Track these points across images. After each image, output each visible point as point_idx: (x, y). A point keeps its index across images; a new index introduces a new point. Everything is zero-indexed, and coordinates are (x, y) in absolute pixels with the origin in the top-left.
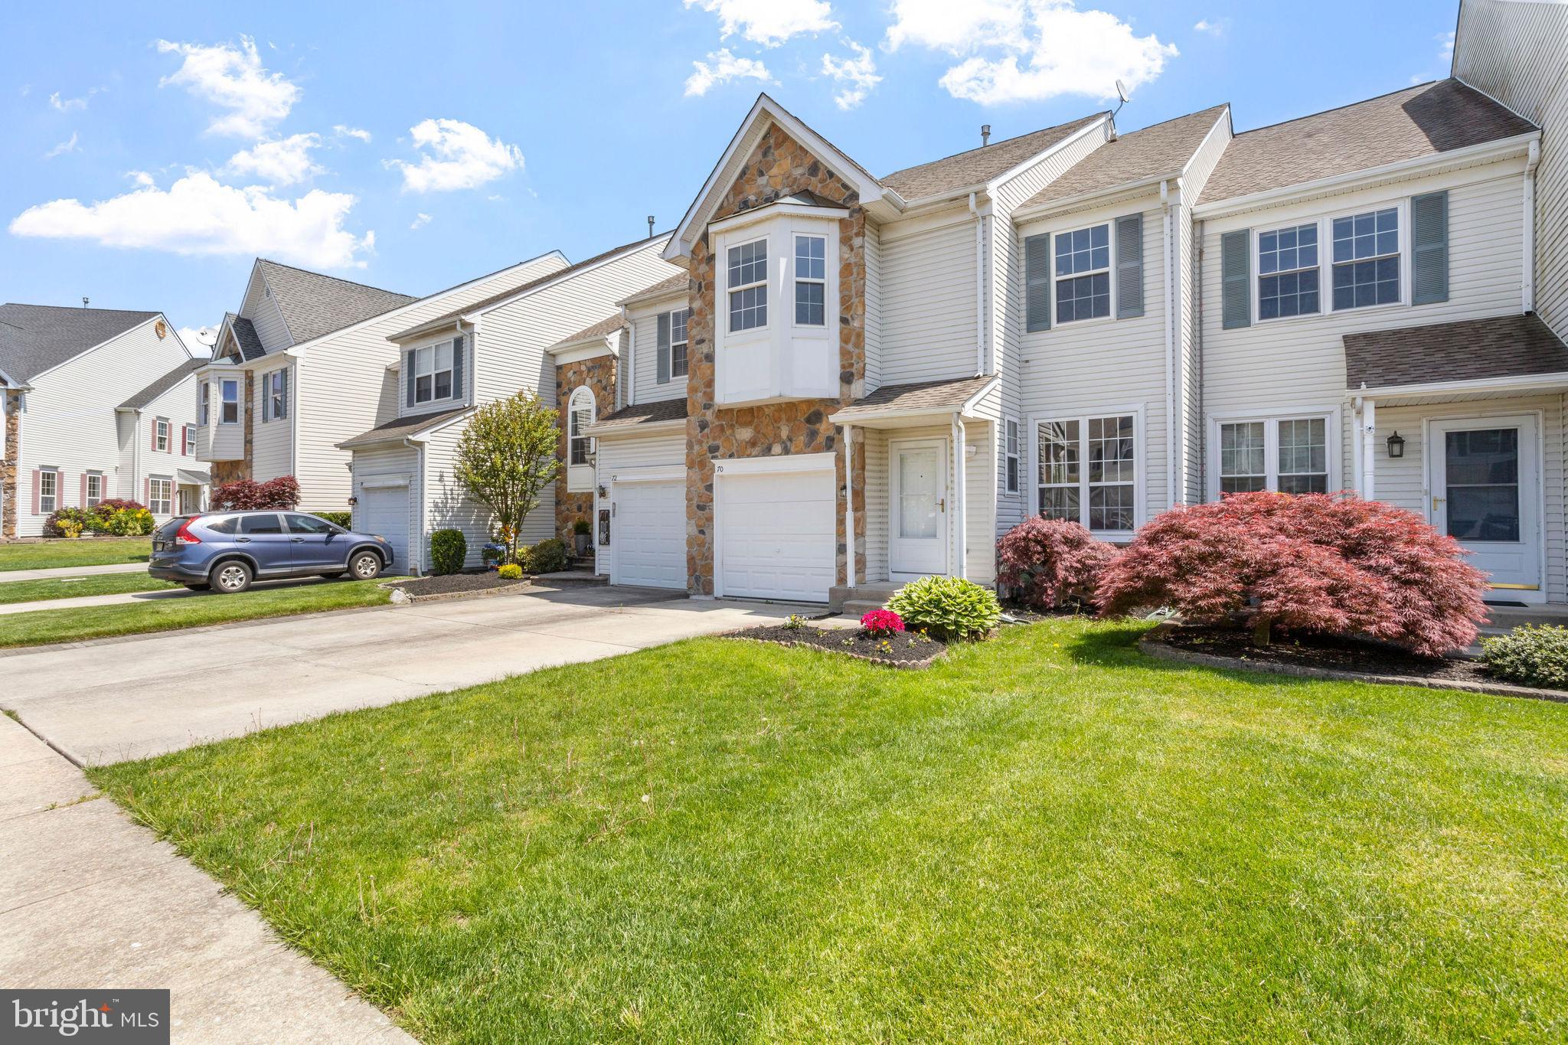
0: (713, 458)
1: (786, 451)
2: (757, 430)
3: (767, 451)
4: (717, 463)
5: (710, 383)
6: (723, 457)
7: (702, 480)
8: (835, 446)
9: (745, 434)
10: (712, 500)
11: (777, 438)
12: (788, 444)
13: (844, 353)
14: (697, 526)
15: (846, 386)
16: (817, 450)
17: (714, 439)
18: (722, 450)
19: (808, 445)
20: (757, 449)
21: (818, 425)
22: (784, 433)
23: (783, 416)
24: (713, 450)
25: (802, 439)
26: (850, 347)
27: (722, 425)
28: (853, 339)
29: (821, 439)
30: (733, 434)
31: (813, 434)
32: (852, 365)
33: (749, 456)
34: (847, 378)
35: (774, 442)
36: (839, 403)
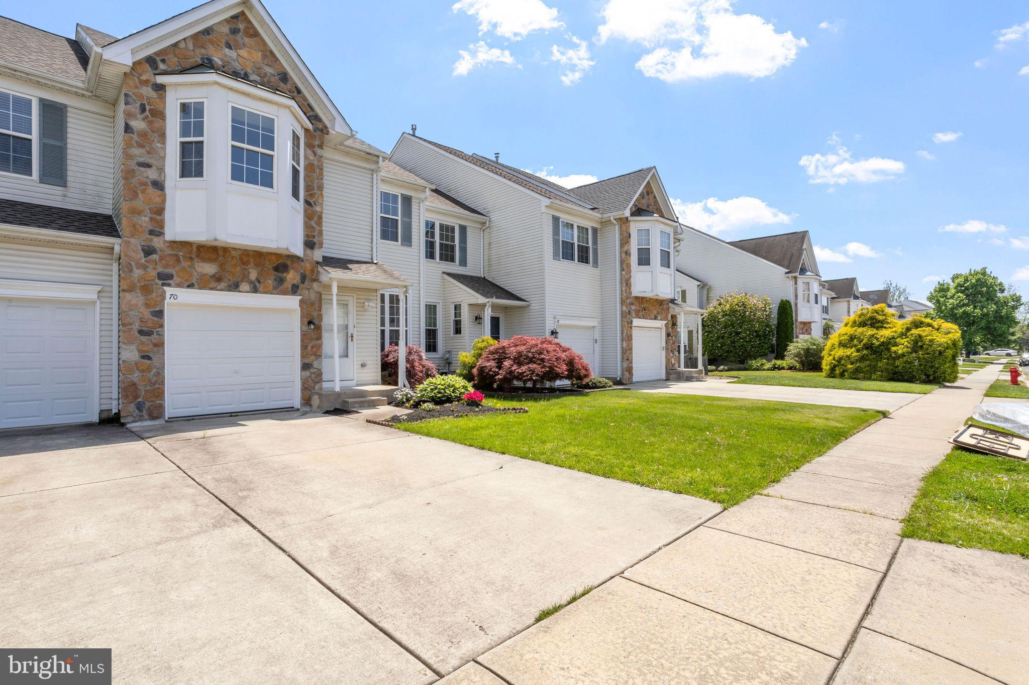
0: (163, 285)
1: (255, 290)
2: (222, 266)
3: (234, 287)
4: (169, 291)
5: (160, 211)
6: (179, 285)
7: (147, 305)
8: (299, 292)
9: (210, 269)
10: (162, 326)
11: (245, 277)
12: (257, 284)
13: (307, 226)
14: (139, 351)
15: (309, 251)
16: (284, 293)
17: (166, 266)
18: (176, 279)
19: (275, 288)
20: (223, 285)
21: (285, 274)
22: (253, 275)
23: (252, 261)
24: (165, 278)
25: (270, 282)
26: (313, 223)
27: (177, 256)
28: (316, 218)
29: (288, 285)
30: (192, 267)
31: (281, 281)
32: (314, 237)
33: (212, 289)
34: (310, 244)
35: (242, 281)
36: (303, 261)
